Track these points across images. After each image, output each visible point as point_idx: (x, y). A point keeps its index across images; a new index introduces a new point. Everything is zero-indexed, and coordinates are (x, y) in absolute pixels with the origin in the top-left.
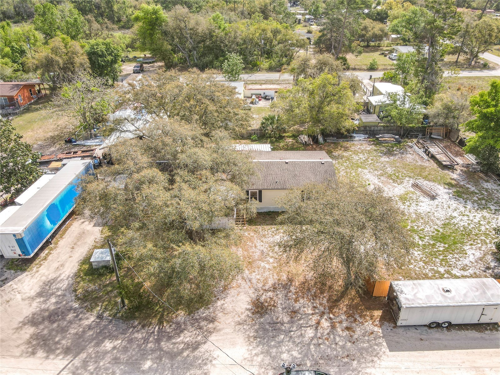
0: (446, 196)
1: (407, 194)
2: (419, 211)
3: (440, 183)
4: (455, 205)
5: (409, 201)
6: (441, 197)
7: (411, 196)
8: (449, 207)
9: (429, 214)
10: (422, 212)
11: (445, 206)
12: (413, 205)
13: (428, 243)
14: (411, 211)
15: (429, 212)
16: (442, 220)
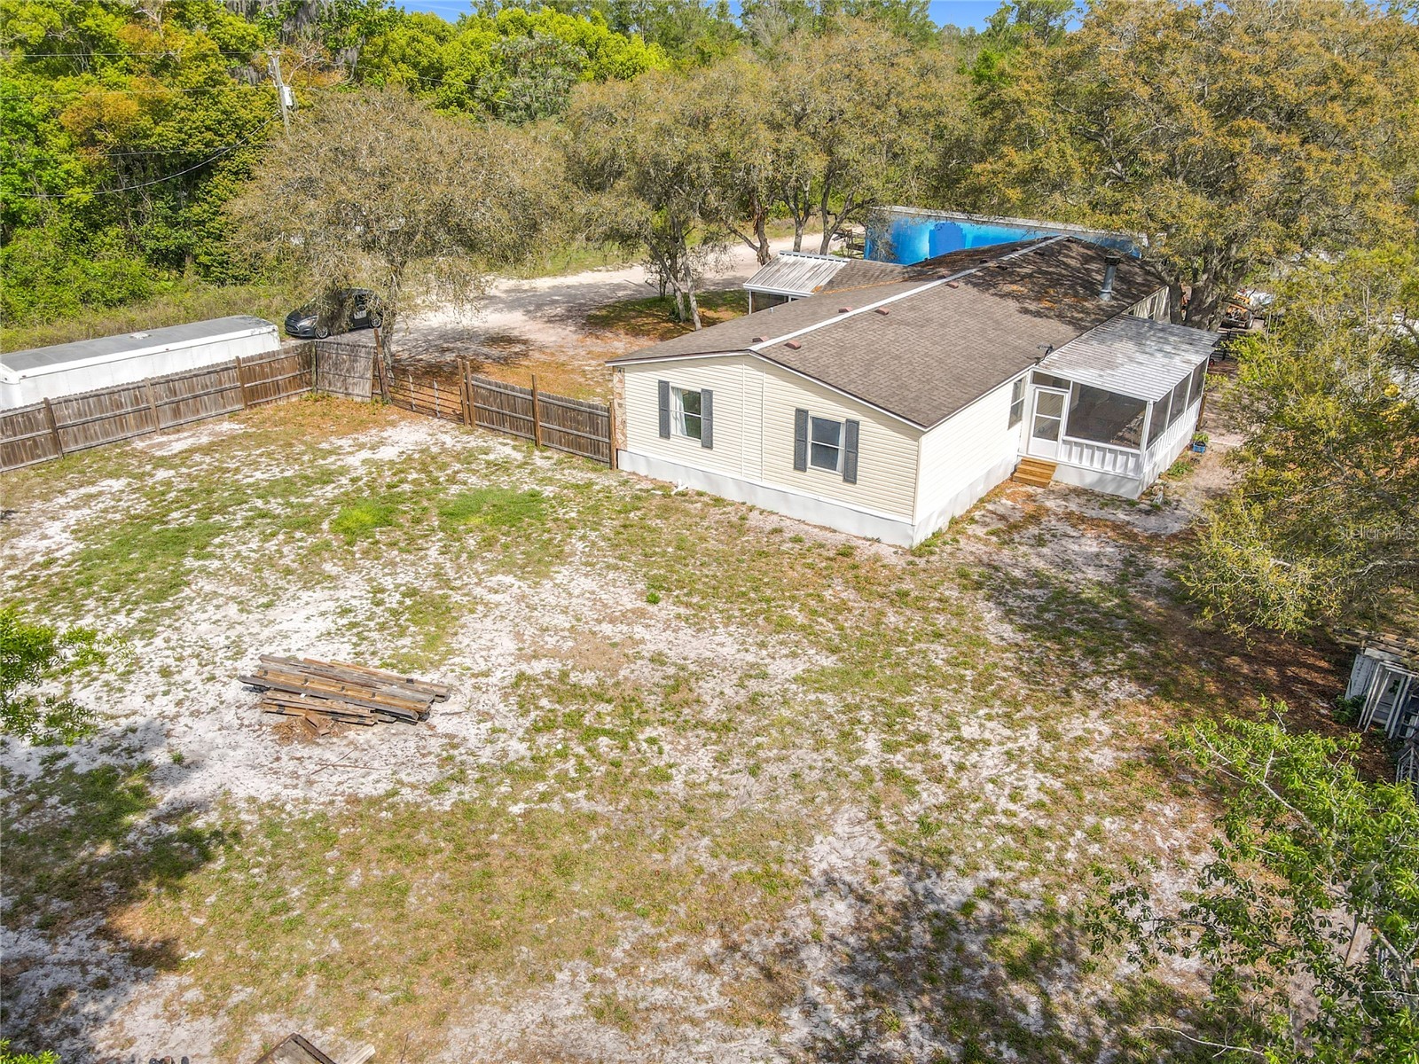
0: (192, 735)
1: (432, 642)
2: (319, 594)
3: (272, 829)
4: (135, 701)
5: (394, 613)
6: (229, 716)
7: (407, 641)
8: (165, 672)
9: (265, 600)
10: (305, 595)
11: (190, 672)
12: (363, 606)
13: (229, 513)
14: (354, 578)
15: (268, 606)
16: (192, 600)
